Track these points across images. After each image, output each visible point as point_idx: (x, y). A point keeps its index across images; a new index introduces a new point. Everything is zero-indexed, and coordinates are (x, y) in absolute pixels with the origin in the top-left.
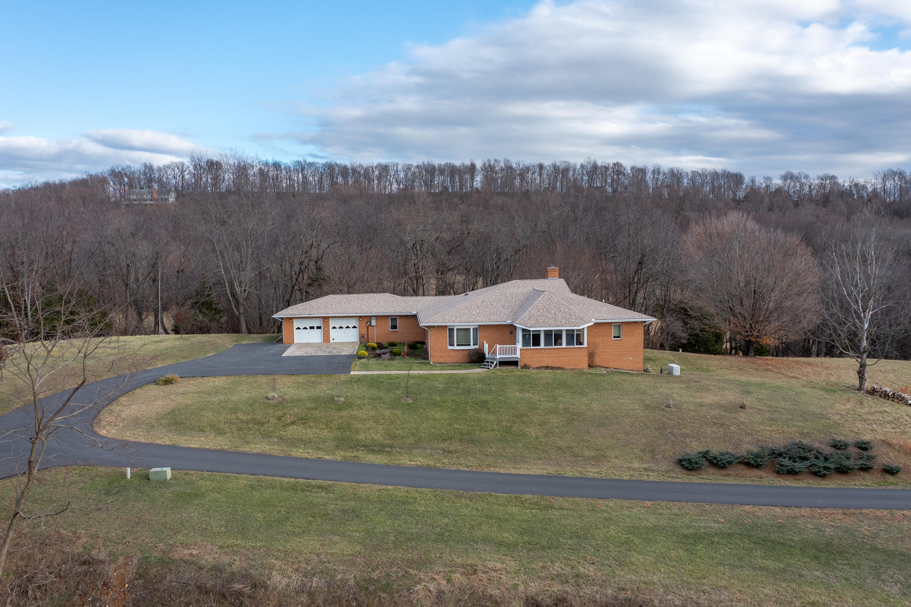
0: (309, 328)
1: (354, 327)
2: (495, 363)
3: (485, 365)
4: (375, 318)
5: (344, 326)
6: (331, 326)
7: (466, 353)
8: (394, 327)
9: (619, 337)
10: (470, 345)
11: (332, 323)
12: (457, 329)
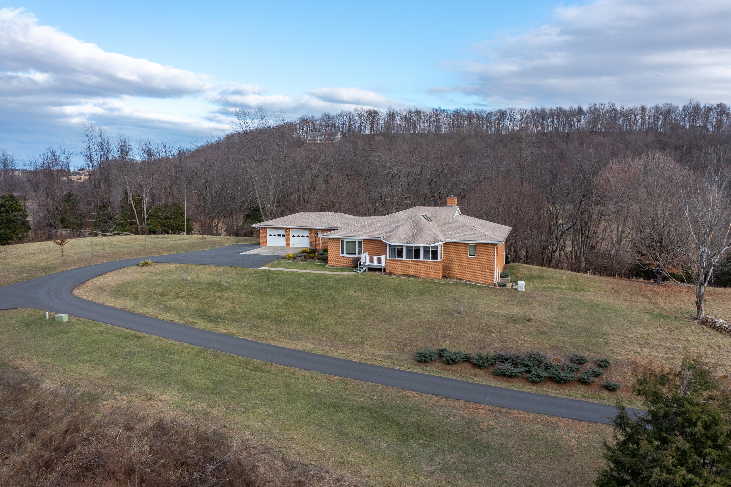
0: (277, 235)
1: (307, 236)
2: (364, 269)
3: (358, 270)
4: (320, 230)
5: (301, 236)
7: (352, 259)
9: (474, 255)
10: (355, 254)
11: (292, 233)
12: (346, 241)
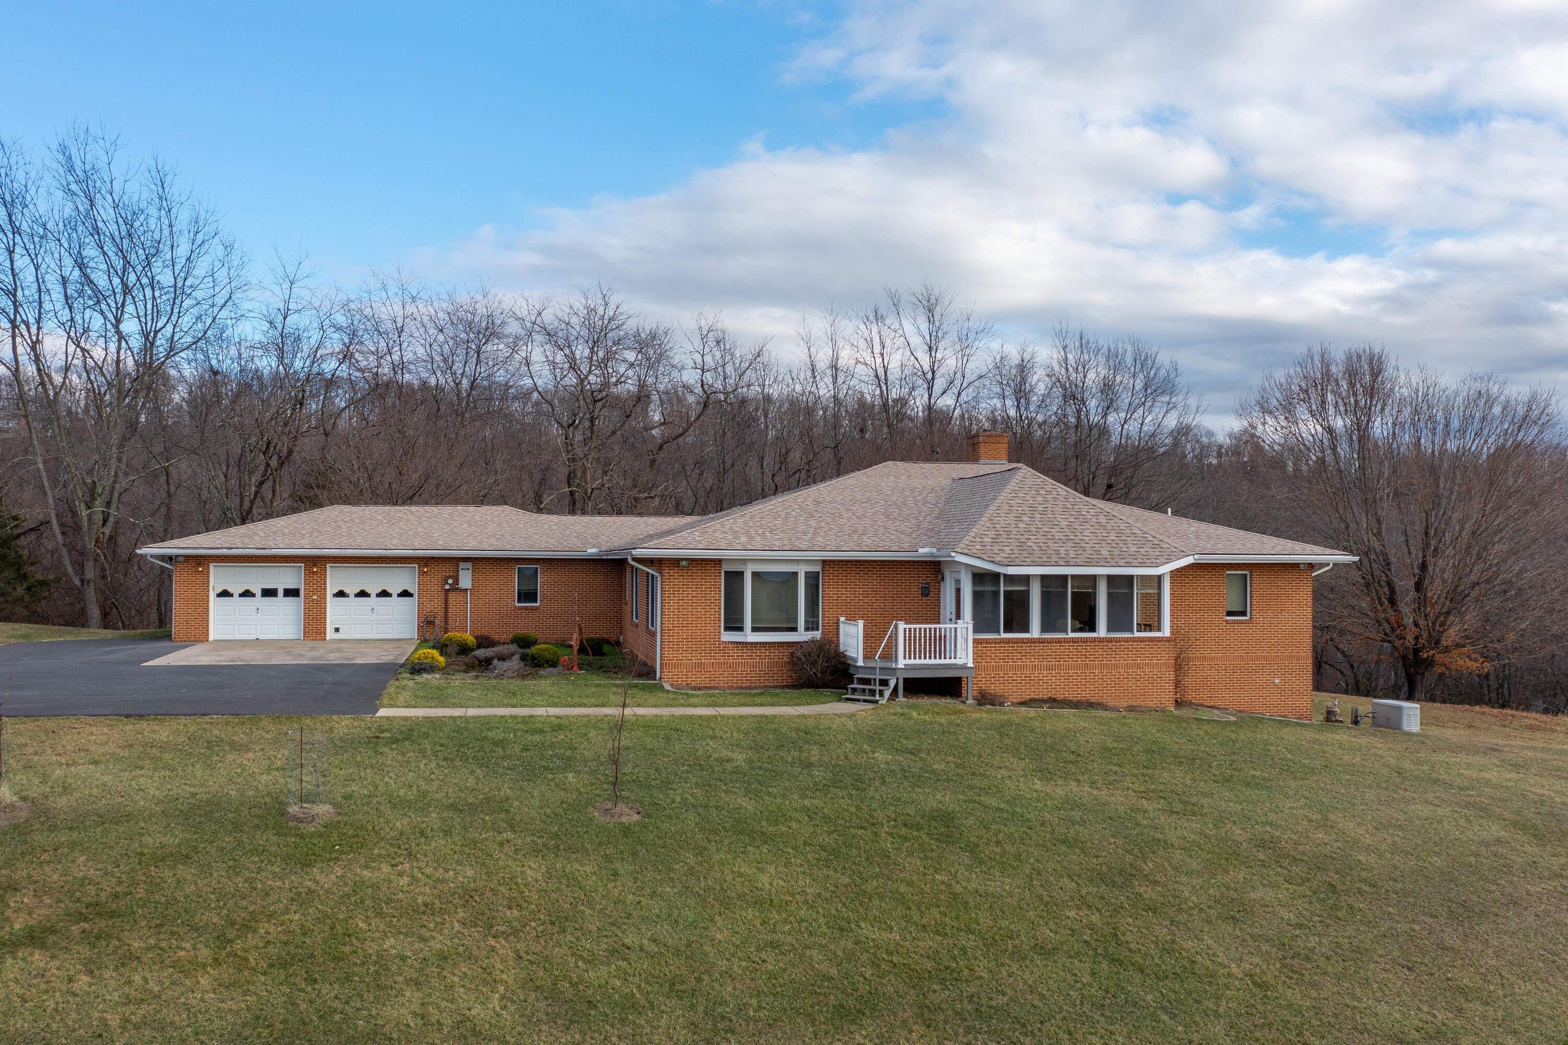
0: (258, 593)
1: (405, 594)
2: (892, 683)
3: (854, 690)
4: (469, 565)
5: (373, 590)
6: (331, 590)
7: (785, 653)
8: (528, 595)
9: (1243, 613)
10: (794, 629)
11: (334, 579)
12: (755, 575)
